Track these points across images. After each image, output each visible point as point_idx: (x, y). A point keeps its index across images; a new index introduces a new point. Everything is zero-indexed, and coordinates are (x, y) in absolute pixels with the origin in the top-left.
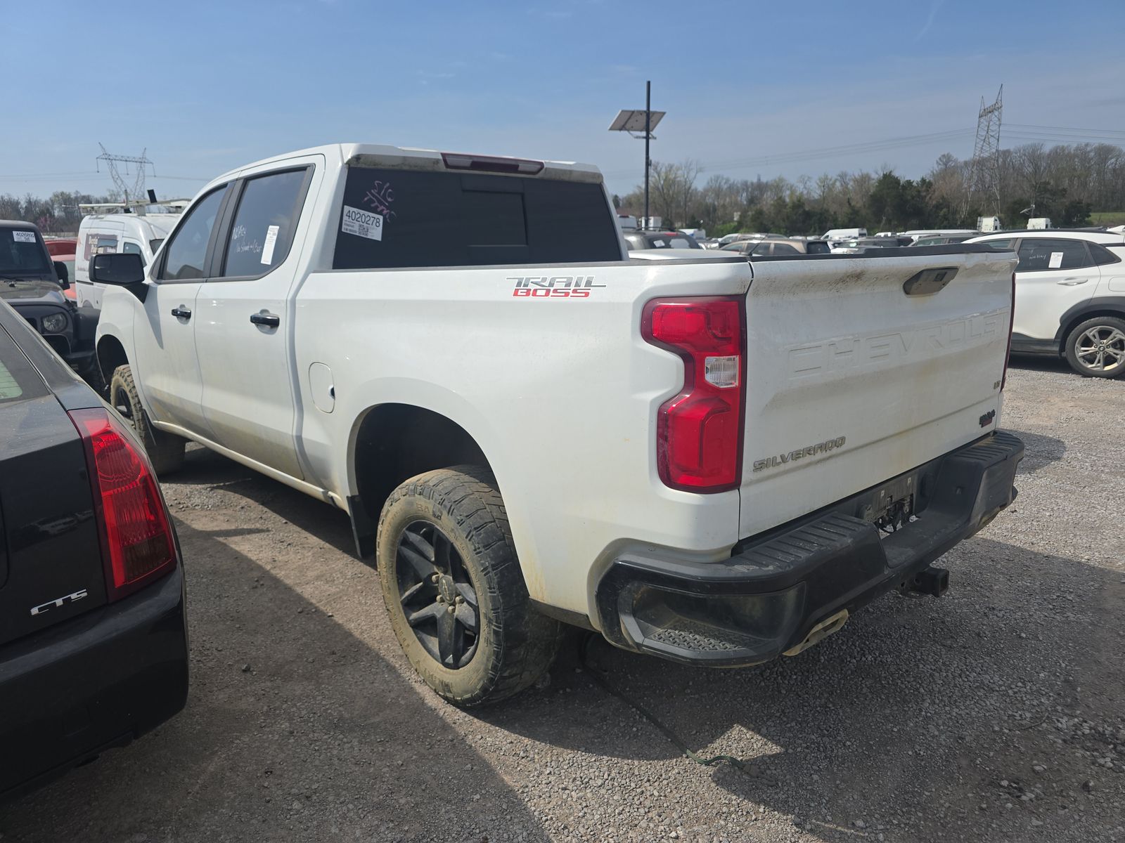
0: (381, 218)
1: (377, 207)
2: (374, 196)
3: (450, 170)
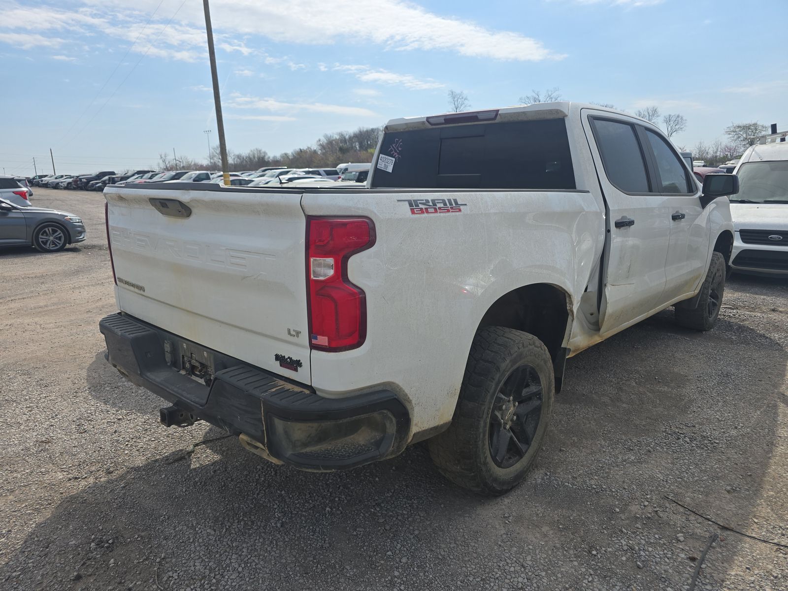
0: (394, 159)
1: (393, 153)
2: (393, 147)
3: (434, 127)
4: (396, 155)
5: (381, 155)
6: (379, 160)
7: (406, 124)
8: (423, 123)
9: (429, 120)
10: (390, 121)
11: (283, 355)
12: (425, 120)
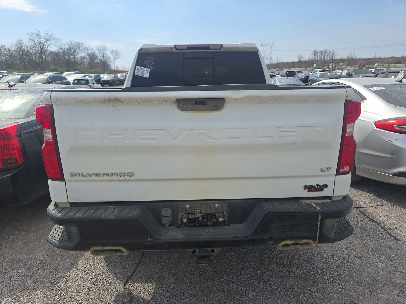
0: (149, 70)
1: (148, 66)
2: (147, 62)
3: (179, 51)
4: (150, 67)
5: (137, 67)
6: (136, 70)
7: (158, 48)
8: (172, 48)
9: (176, 47)
10: (143, 45)
11: (311, 185)
12: (173, 47)
